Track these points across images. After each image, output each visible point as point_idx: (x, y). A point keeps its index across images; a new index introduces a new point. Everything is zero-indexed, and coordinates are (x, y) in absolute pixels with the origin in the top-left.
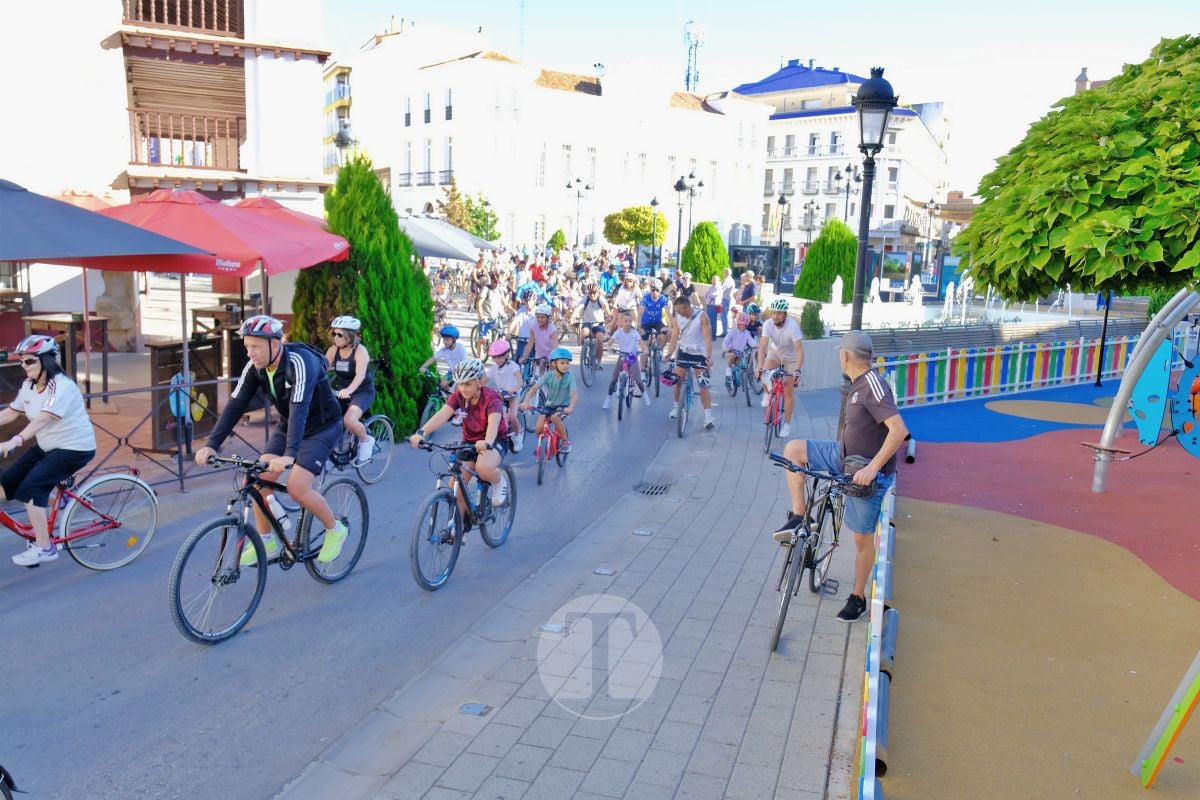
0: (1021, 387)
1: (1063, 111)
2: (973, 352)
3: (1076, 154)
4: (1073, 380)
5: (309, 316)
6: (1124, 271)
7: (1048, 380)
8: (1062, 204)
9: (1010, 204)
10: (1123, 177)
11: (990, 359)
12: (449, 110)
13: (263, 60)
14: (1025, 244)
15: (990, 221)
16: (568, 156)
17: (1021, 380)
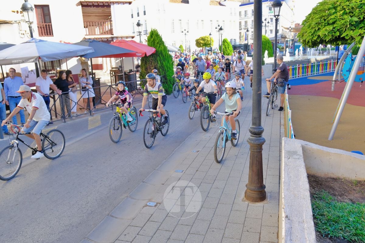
0: (316, 73)
1: (319, 5)
2: (303, 65)
3: (321, 15)
4: (330, 71)
5: (146, 67)
6: (332, 38)
7: (323, 71)
8: (319, 26)
9: (308, 26)
10: (331, 19)
11: (308, 66)
12: (145, 12)
13: (116, 6)
14: (312, 34)
15: (305, 30)
16: (181, 23)
17: (316, 72)
